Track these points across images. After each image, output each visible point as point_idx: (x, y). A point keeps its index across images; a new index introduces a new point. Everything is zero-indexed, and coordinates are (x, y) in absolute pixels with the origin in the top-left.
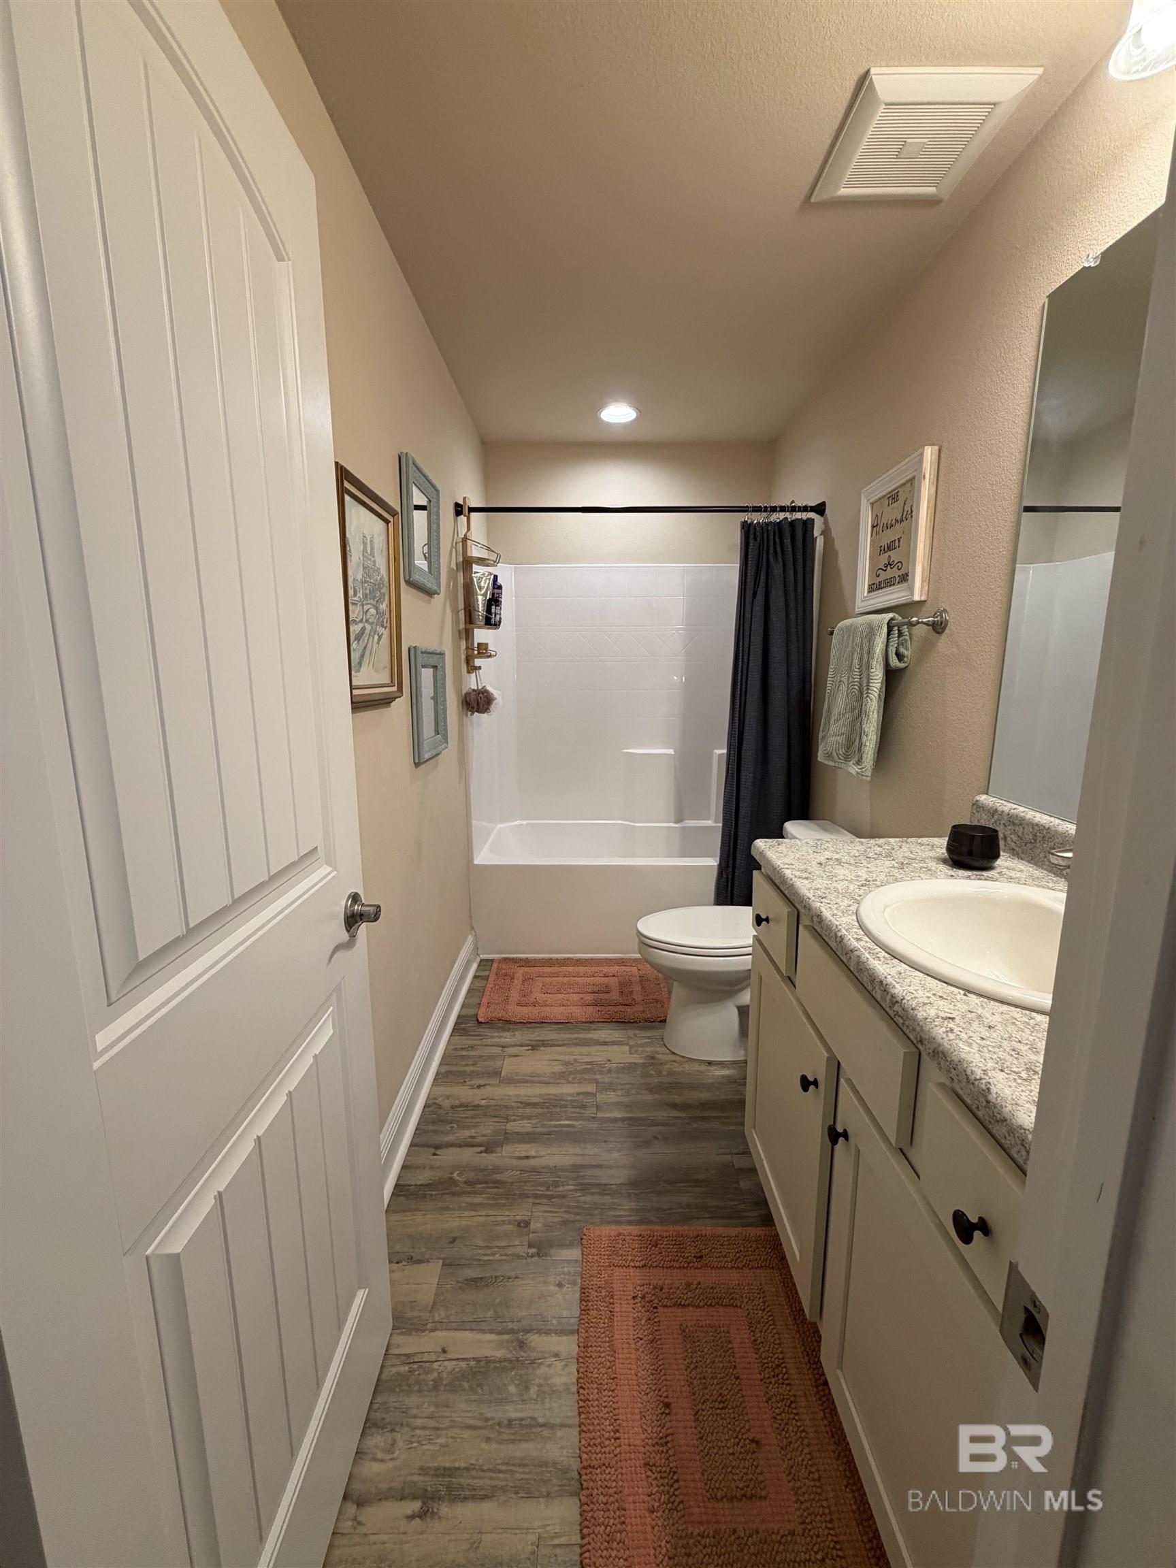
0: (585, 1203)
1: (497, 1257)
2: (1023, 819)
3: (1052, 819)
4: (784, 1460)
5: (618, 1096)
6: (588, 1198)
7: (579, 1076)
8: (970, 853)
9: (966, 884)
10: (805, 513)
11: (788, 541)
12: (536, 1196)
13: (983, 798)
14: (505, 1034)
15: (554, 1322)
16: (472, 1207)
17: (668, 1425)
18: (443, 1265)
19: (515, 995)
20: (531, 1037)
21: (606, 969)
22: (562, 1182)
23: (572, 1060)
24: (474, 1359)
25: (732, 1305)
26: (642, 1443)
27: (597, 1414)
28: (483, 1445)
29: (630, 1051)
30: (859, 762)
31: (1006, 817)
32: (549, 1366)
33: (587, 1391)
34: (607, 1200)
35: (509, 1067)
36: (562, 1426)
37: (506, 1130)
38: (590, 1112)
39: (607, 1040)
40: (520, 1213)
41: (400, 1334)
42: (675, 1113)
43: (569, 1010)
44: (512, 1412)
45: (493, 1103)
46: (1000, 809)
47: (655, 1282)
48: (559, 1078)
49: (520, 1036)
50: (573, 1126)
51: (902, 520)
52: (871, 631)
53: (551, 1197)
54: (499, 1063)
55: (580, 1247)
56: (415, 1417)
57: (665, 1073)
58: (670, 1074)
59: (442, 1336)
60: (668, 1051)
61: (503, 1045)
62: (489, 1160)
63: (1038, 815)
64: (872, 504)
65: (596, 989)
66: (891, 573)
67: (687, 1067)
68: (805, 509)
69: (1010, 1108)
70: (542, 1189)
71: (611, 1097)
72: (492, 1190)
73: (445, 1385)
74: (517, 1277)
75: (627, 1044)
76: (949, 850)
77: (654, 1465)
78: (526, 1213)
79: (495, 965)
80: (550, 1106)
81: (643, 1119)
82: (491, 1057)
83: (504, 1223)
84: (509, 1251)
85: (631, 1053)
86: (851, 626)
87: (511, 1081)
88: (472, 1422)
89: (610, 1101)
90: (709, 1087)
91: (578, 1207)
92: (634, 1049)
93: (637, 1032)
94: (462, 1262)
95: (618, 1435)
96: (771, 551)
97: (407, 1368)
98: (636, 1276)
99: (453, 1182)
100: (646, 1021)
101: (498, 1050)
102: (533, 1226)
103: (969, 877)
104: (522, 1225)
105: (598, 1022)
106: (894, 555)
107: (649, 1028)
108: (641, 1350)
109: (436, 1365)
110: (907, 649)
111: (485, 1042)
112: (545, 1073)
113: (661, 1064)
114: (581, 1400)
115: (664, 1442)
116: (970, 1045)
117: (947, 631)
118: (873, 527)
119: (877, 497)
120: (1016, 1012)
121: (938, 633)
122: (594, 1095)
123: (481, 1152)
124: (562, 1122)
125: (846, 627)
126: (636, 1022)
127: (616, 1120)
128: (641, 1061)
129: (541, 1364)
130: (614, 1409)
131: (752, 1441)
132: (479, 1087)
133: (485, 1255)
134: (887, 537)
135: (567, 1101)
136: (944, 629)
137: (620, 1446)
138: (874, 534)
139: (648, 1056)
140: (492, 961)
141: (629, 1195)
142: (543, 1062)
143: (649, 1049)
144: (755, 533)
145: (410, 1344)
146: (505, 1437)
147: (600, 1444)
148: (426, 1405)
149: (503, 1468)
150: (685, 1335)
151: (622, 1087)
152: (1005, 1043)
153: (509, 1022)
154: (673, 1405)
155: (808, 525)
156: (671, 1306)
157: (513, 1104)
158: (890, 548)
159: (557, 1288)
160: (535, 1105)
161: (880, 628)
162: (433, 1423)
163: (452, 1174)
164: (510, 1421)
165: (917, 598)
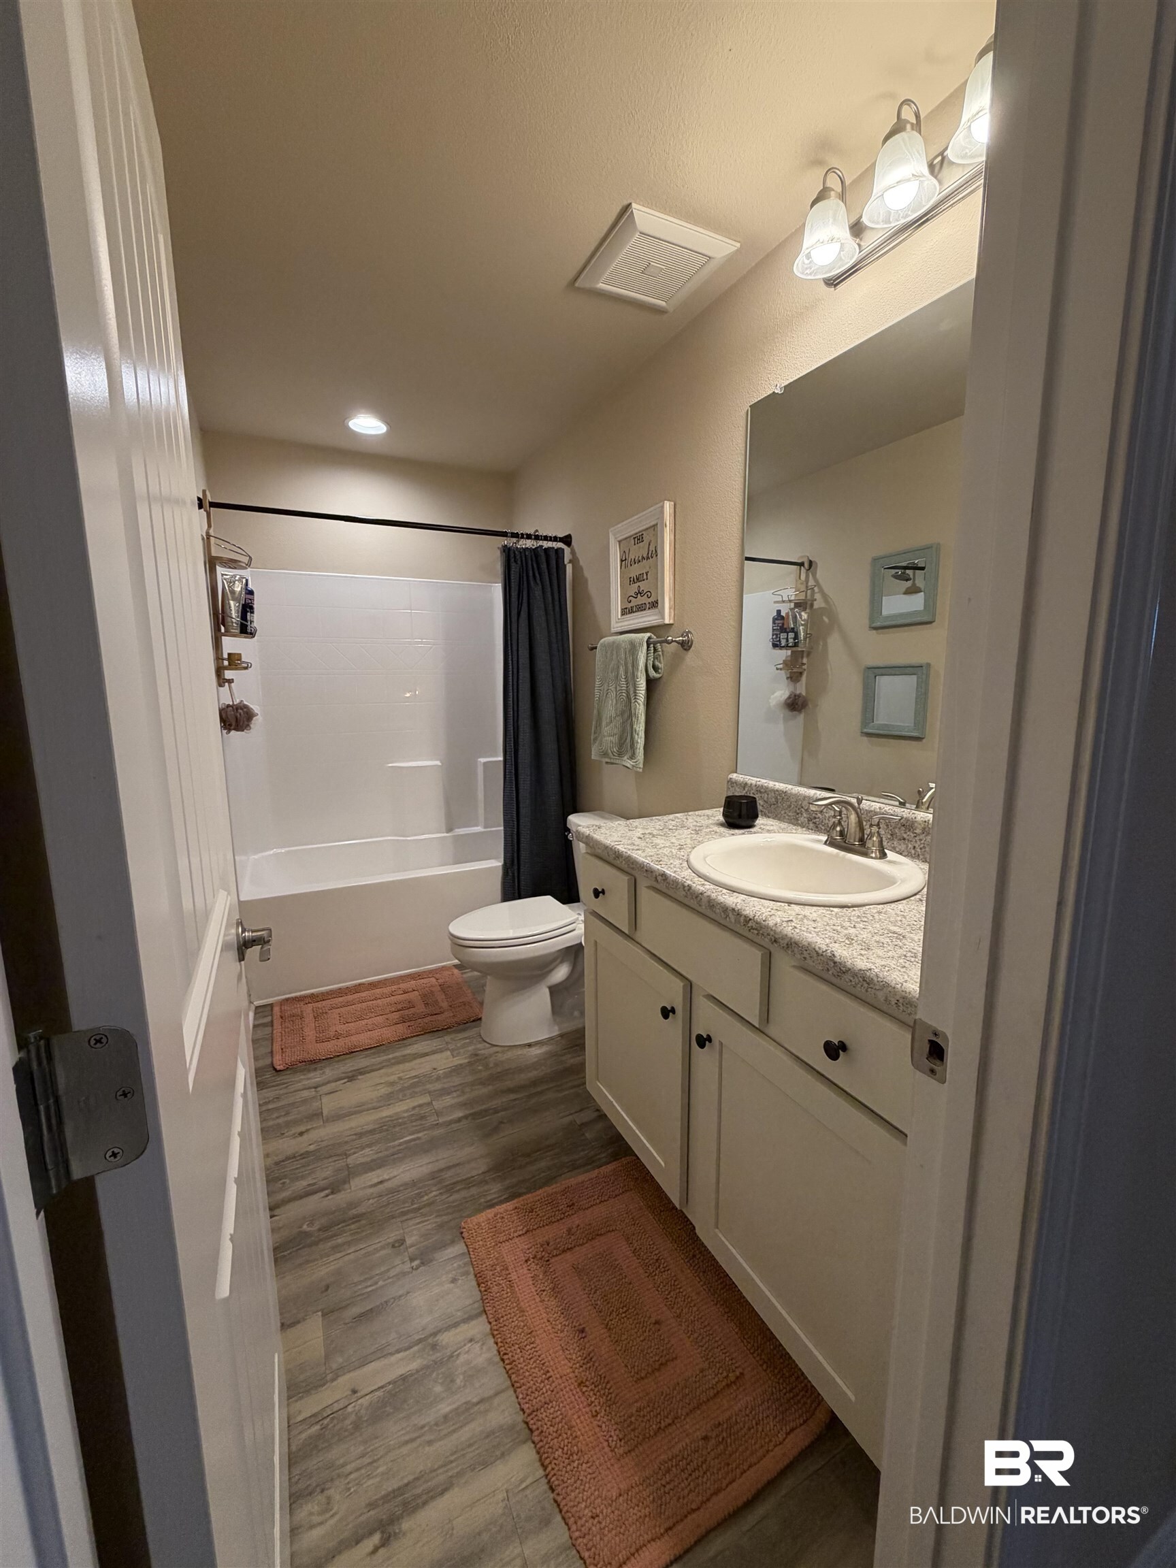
0: (453, 1202)
1: (381, 1283)
2: (767, 788)
3: (787, 785)
4: (681, 1325)
5: (453, 1098)
6: (456, 1196)
7: (408, 1092)
8: (740, 816)
9: (740, 839)
10: (555, 543)
11: (544, 566)
12: (403, 1214)
13: (734, 776)
14: (312, 1075)
15: (459, 1314)
16: (336, 1249)
17: (587, 1345)
18: (323, 1315)
19: (310, 1033)
20: (343, 1069)
21: (403, 986)
22: (425, 1192)
23: (396, 1079)
24: (389, 1383)
25: (609, 1231)
26: (571, 1370)
27: (526, 1368)
28: (427, 1449)
29: (453, 1055)
30: (632, 757)
31: (754, 788)
32: (468, 1352)
33: (510, 1354)
34: (474, 1191)
35: (328, 1105)
36: (497, 1394)
37: (347, 1165)
38: (432, 1120)
39: (427, 1051)
40: (392, 1235)
41: (296, 1401)
42: (513, 1096)
43: (375, 1034)
44: (445, 1408)
45: (324, 1144)
46: (749, 782)
47: (540, 1240)
48: (388, 1099)
49: (329, 1072)
50: (419, 1138)
51: (648, 558)
52: (633, 648)
53: (419, 1209)
54: (316, 1104)
55: (462, 1241)
56: (343, 1466)
57: (491, 1065)
58: (496, 1065)
59: (345, 1381)
60: (488, 1045)
61: (314, 1085)
62: (341, 1198)
63: (777, 784)
64: (620, 542)
65: (400, 1007)
66: (641, 600)
67: (509, 1054)
68: (555, 539)
69: (850, 961)
70: (407, 1205)
71: (448, 1100)
72: (353, 1227)
73: (367, 1421)
74: (408, 1293)
75: (448, 1049)
76: (725, 815)
77: (587, 1380)
78: (397, 1233)
79: (276, 1009)
80: (387, 1129)
81: (486, 1110)
82: (305, 1101)
83: (377, 1250)
84: (392, 1273)
85: (454, 1057)
86: (614, 642)
87: (338, 1117)
88: (407, 1438)
89: (448, 1104)
90: (534, 1066)
91: (447, 1208)
92: (456, 1052)
93: (453, 1036)
94: (344, 1304)
95: (548, 1375)
96: (531, 573)
97: (317, 1427)
98: (522, 1244)
99: (307, 1234)
100: (459, 1024)
101: (312, 1093)
102: (409, 1241)
103: (743, 834)
104: (397, 1245)
105: (412, 1037)
106: (643, 586)
107: (464, 1030)
108: (546, 1299)
109: (350, 1409)
110: (660, 662)
111: (292, 1088)
112: (372, 1100)
113: (486, 1058)
114: (508, 1364)
115: (588, 1359)
116: (810, 933)
117: (692, 648)
118: (622, 561)
119: (624, 537)
120: (821, 910)
121: (685, 650)
122: (430, 1104)
123: (327, 1196)
124: (405, 1139)
125: (609, 643)
126: (449, 1028)
127: (459, 1120)
128: (466, 1061)
129: (458, 1355)
130: (539, 1356)
131: (655, 1324)
132: (301, 1134)
133: (366, 1287)
134: (635, 571)
135: (404, 1117)
136: (690, 647)
137: (553, 1382)
138: (623, 567)
139: (472, 1055)
140: (271, 1006)
141: (494, 1179)
142: (366, 1090)
143: (470, 1048)
144: (515, 557)
145: (311, 1405)
146: (445, 1432)
147: (536, 1390)
148: (352, 1449)
149: (452, 1458)
150: (578, 1270)
151: (456, 1089)
152: (827, 928)
153: (313, 1062)
154: (587, 1329)
155: (559, 552)
156: (560, 1254)
157: (346, 1139)
158: (638, 579)
159: (452, 1285)
160: (372, 1132)
161: (641, 645)
162: (367, 1460)
163: (301, 1227)
164: (446, 1417)
165: (667, 621)
